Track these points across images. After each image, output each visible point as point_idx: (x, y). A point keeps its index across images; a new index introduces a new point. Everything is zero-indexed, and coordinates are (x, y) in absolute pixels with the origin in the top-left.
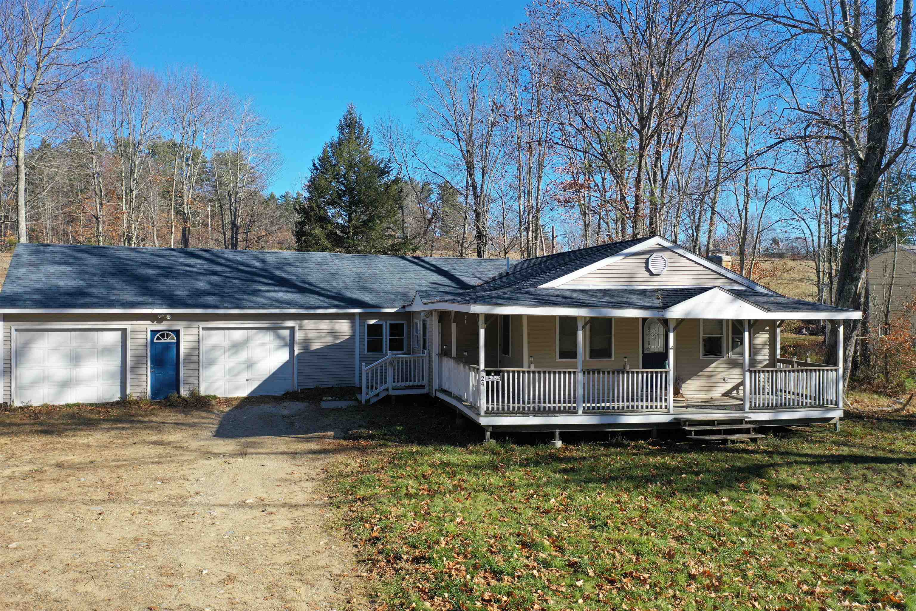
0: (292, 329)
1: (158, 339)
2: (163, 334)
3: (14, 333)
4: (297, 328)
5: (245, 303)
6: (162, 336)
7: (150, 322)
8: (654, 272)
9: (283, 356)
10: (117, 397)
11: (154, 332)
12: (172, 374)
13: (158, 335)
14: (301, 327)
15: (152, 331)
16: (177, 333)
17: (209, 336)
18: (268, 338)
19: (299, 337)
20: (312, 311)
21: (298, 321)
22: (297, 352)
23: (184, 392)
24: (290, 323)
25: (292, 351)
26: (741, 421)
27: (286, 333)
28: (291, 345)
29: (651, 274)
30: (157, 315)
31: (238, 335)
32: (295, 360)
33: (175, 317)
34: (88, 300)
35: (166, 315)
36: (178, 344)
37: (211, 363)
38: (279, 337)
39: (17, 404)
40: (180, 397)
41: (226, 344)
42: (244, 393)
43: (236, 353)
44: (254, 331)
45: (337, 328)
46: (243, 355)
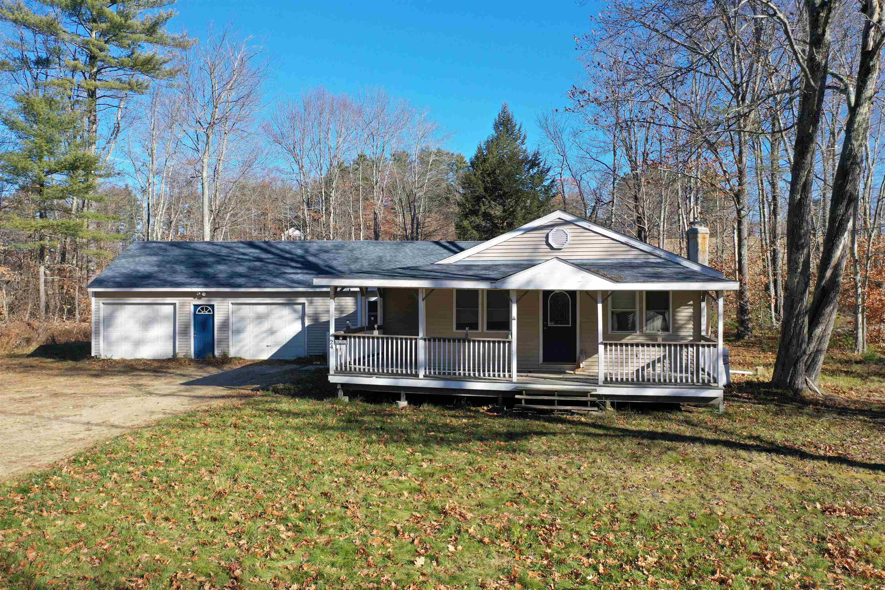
0: (303, 304)
1: (199, 311)
2: (204, 307)
3: (102, 306)
4: (306, 304)
5: (267, 284)
6: (202, 309)
7: (192, 299)
8: (555, 246)
9: (296, 328)
10: (170, 354)
11: (196, 306)
12: (211, 339)
13: (199, 308)
14: (311, 303)
15: (194, 305)
16: (213, 306)
17: (239, 309)
18: (286, 312)
19: (309, 310)
20: (318, 290)
21: (309, 298)
22: (307, 324)
23: (217, 353)
24: (302, 300)
25: (303, 323)
26: (585, 394)
27: (300, 307)
28: (302, 318)
29: (552, 248)
30: (196, 292)
31: (261, 309)
32: (306, 330)
33: (209, 295)
34: (151, 281)
35: (201, 292)
36: (213, 315)
37: (238, 331)
38: (295, 311)
39: (103, 357)
40: (214, 356)
41: (252, 315)
42: (265, 356)
43: (260, 323)
44: (273, 307)
45: (343, 304)
46: (266, 326)
